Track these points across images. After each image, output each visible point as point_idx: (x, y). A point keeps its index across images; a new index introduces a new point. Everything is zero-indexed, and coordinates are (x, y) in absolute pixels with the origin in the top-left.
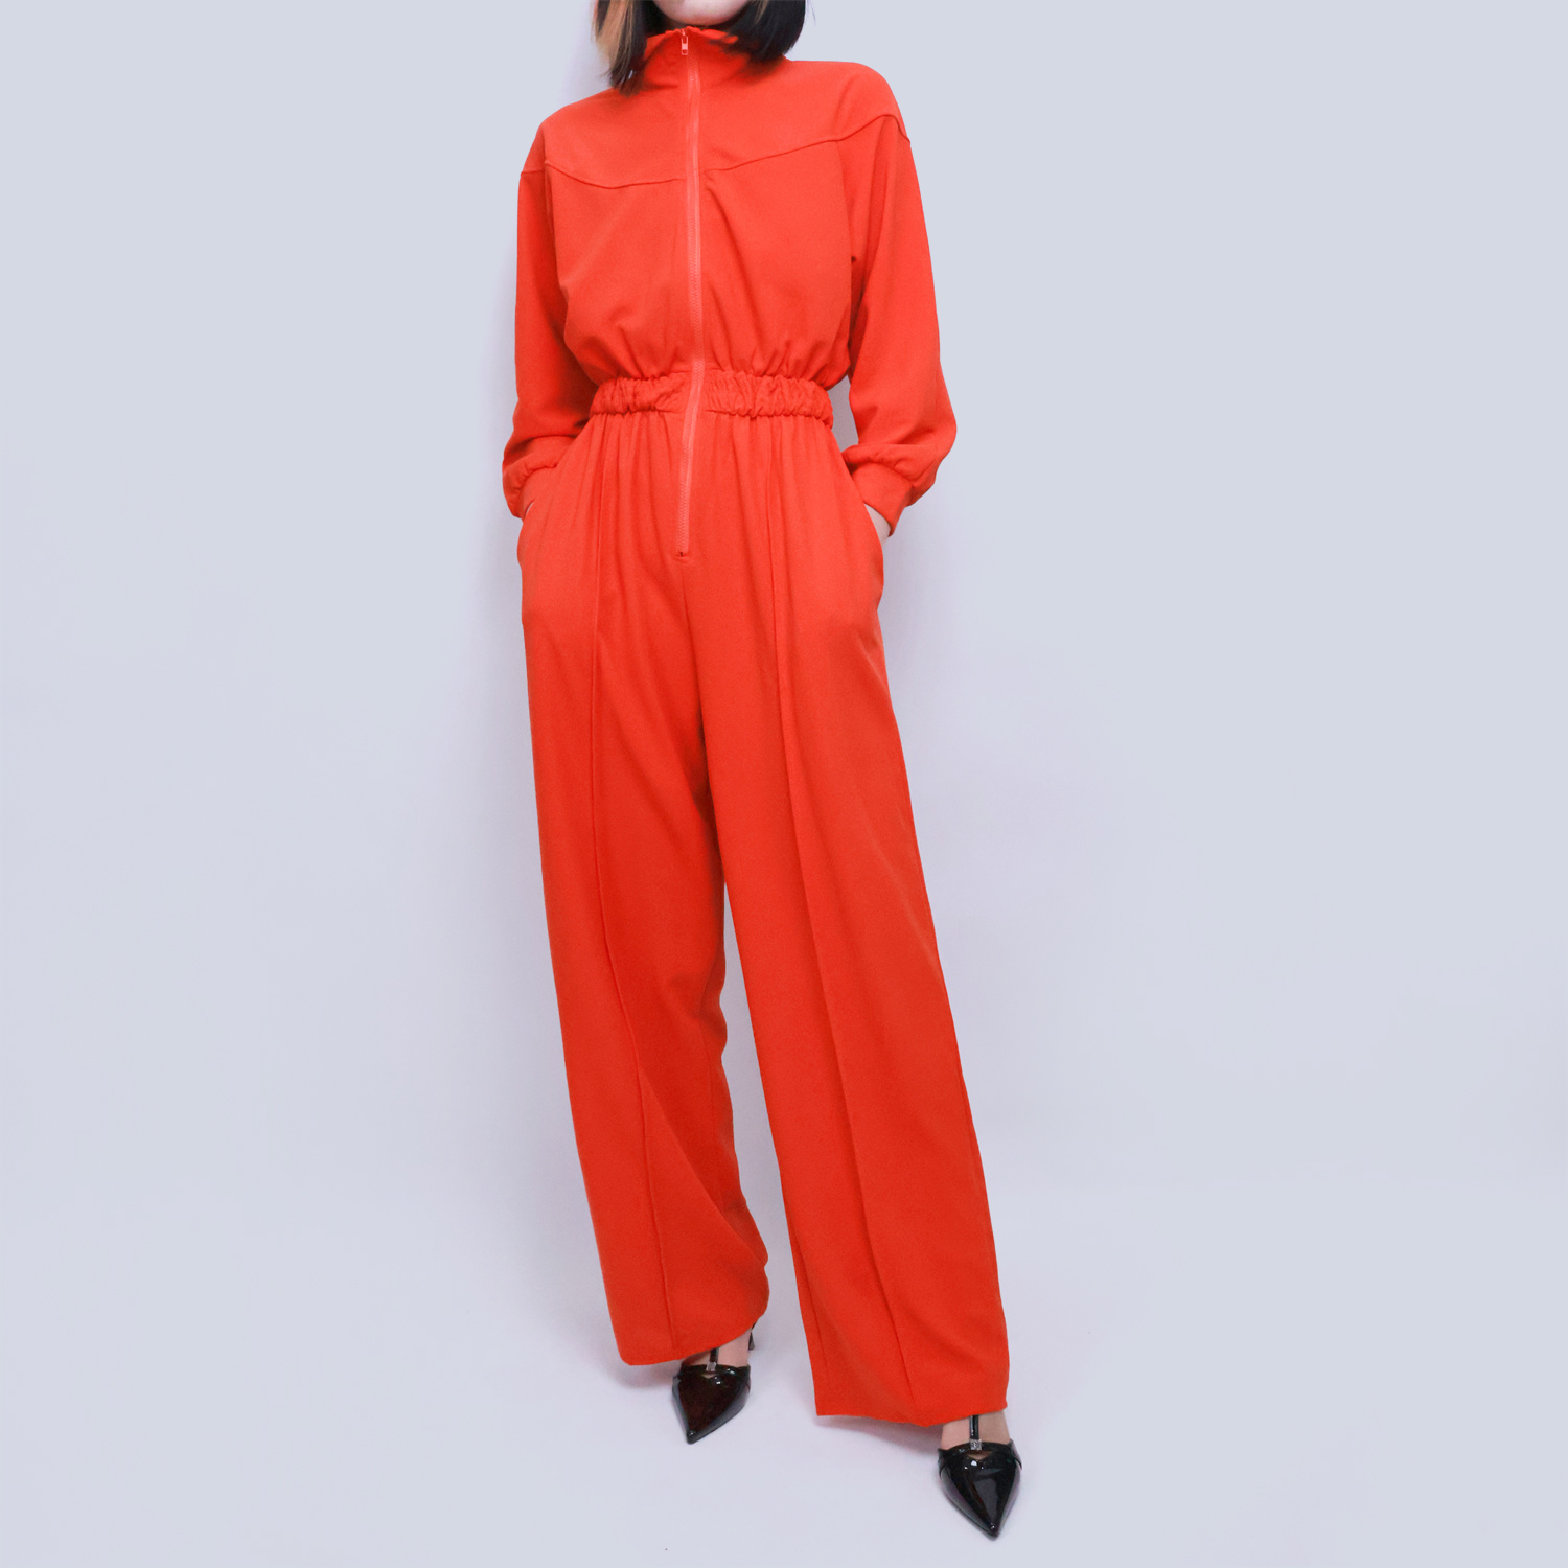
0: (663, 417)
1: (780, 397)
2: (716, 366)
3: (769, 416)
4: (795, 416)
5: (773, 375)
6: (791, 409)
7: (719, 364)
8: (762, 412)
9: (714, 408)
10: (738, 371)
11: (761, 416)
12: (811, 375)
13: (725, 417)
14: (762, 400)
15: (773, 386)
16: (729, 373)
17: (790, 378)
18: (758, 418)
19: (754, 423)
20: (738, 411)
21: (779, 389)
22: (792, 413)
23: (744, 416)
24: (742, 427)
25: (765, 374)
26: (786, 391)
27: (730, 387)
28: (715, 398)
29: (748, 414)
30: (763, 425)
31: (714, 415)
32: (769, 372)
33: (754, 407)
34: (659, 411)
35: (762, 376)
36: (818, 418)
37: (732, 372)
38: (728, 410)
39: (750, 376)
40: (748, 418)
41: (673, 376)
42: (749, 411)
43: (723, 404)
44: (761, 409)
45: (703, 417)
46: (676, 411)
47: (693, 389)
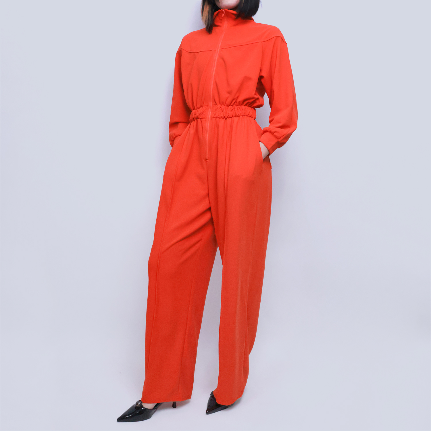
0: (201, 120)
1: (234, 112)
3: (231, 118)
4: (239, 116)
6: (237, 115)
7: (216, 103)
9: (214, 117)
10: (221, 105)
11: (228, 118)
12: (244, 104)
13: (218, 119)
14: (228, 113)
15: (232, 108)
16: (219, 106)
17: (238, 106)
18: (227, 118)
19: (226, 120)
20: (221, 117)
21: (234, 109)
22: (238, 116)
23: (223, 118)
24: (222, 122)
25: (230, 105)
26: (236, 110)
27: (219, 110)
28: (215, 114)
30: (229, 120)
31: (214, 119)
33: (226, 115)
34: (200, 118)
35: (229, 106)
38: (218, 117)
39: (225, 107)
40: (224, 119)
41: (204, 107)
42: (225, 117)
43: (217, 115)
44: (228, 115)
45: (211, 119)
46: (204, 118)
47: (209, 112)
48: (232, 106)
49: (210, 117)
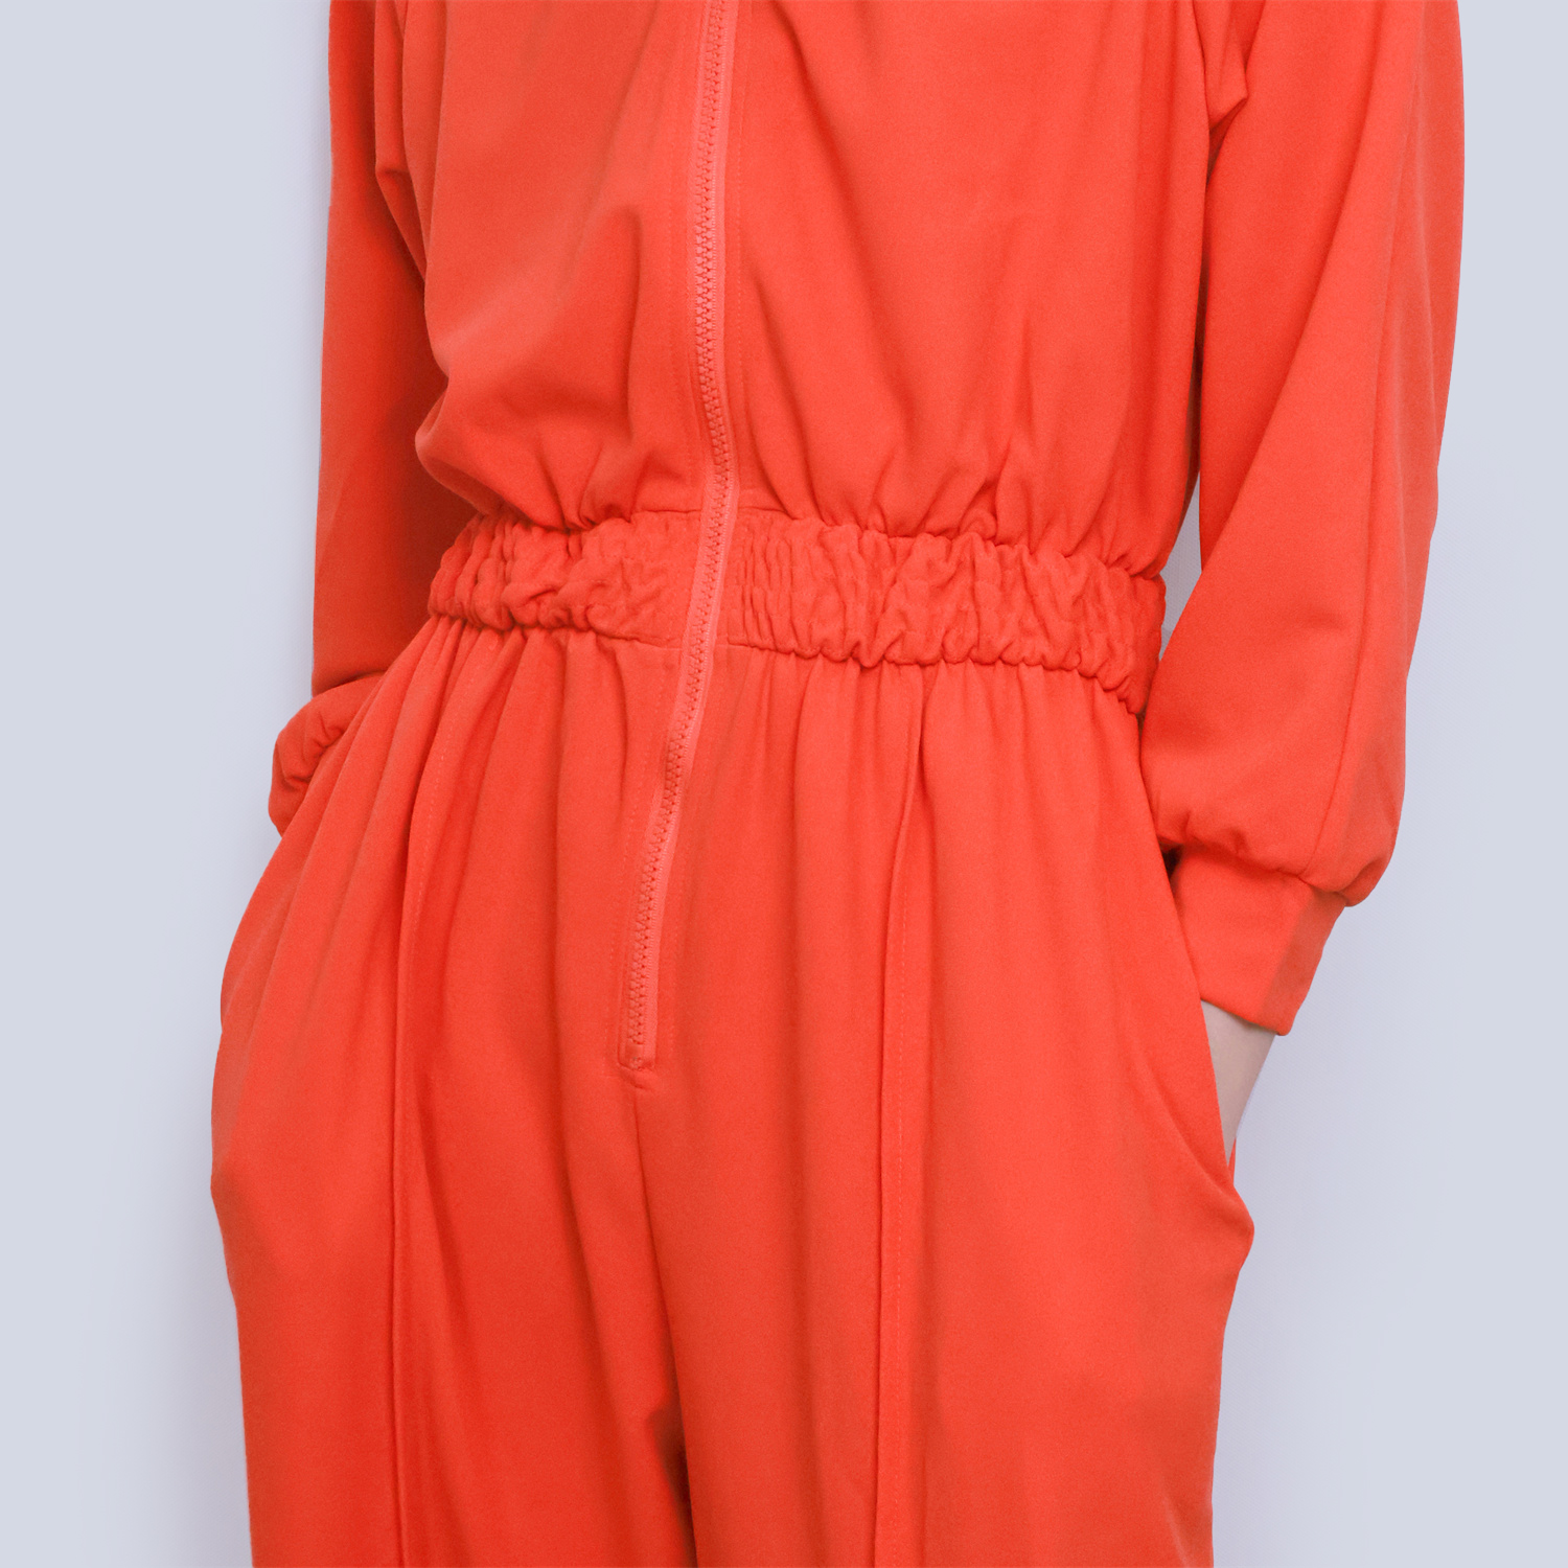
0: (607, 653)
1: (967, 605)
2: (768, 501)
3: (923, 665)
5: (950, 533)
6: (1000, 644)
8: (896, 653)
9: (756, 639)
10: (833, 521)
13: (786, 666)
14: (903, 615)
15: (948, 568)
16: (806, 524)
18: (887, 669)
19: (869, 684)
20: (822, 651)
21: (964, 580)
22: (1001, 658)
23: (842, 664)
24: (832, 691)
25: (920, 528)
26: (988, 589)
28: (759, 605)
29: (853, 655)
30: (899, 692)
31: (758, 660)
32: (934, 523)
34: (598, 633)
35: (912, 535)
36: (1089, 677)
37: (815, 523)
38: (792, 644)
39: (871, 536)
40: (853, 670)
41: (644, 520)
42: (863, 652)
43: (781, 626)
44: (901, 637)
45: (725, 663)
46: (653, 640)
47: (701, 570)
48: (942, 541)
49: (709, 635)
